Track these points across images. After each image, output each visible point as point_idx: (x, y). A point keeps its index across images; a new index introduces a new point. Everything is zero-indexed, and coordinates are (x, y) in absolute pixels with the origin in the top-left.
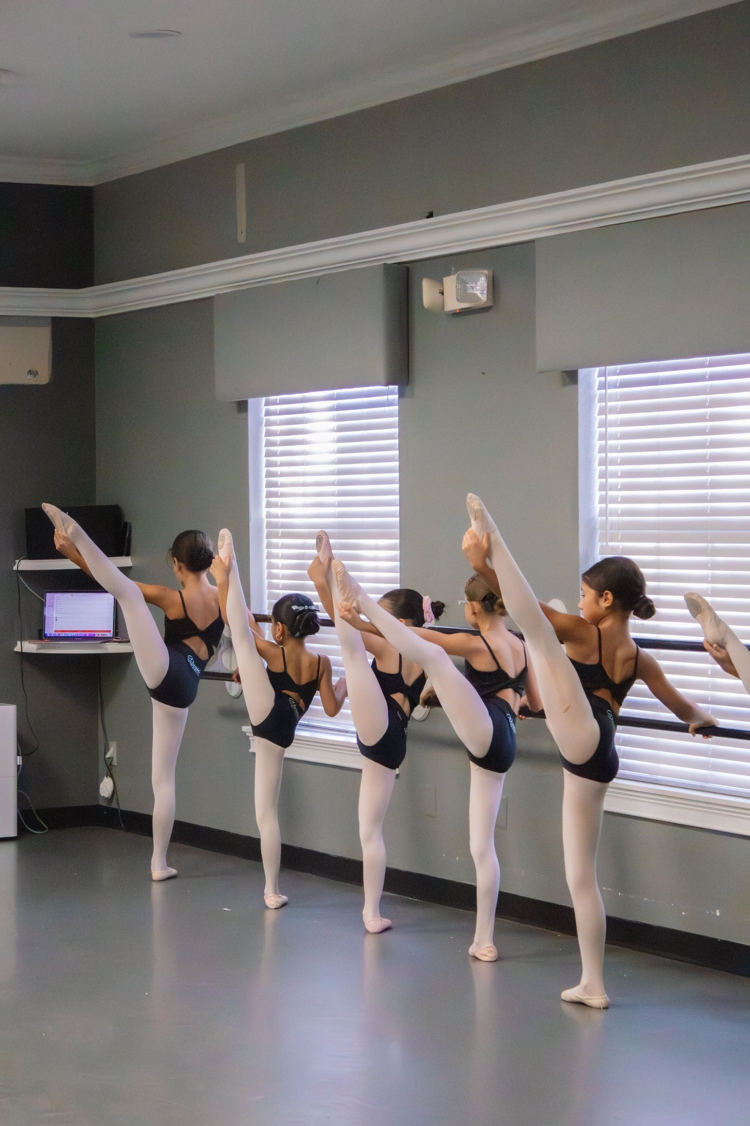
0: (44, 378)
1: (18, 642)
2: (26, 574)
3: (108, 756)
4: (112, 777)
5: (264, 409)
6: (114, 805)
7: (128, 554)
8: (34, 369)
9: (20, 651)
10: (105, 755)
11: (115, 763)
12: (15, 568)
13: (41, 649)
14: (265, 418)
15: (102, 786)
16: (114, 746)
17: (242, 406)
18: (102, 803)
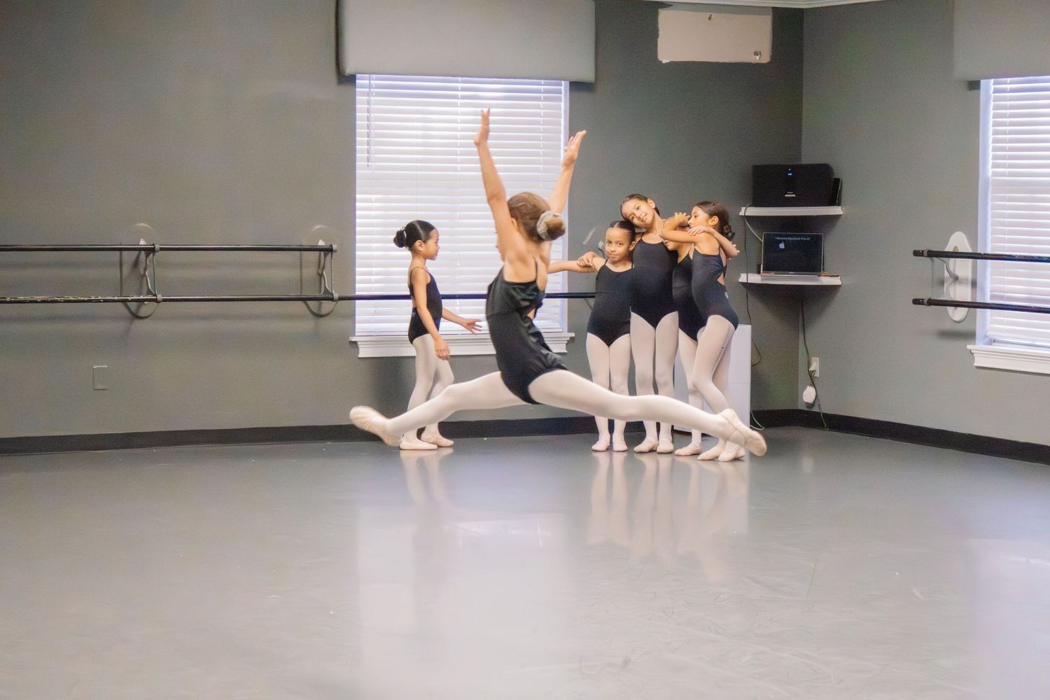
0: (765, 58)
1: (742, 274)
2: (751, 219)
3: (811, 369)
4: (815, 387)
5: (992, 87)
6: (816, 409)
7: (839, 205)
8: (758, 50)
9: (746, 281)
10: (809, 368)
11: (817, 375)
12: (742, 213)
13: (765, 280)
14: (993, 95)
15: (805, 393)
16: (817, 361)
17: (974, 85)
18: (805, 408)
